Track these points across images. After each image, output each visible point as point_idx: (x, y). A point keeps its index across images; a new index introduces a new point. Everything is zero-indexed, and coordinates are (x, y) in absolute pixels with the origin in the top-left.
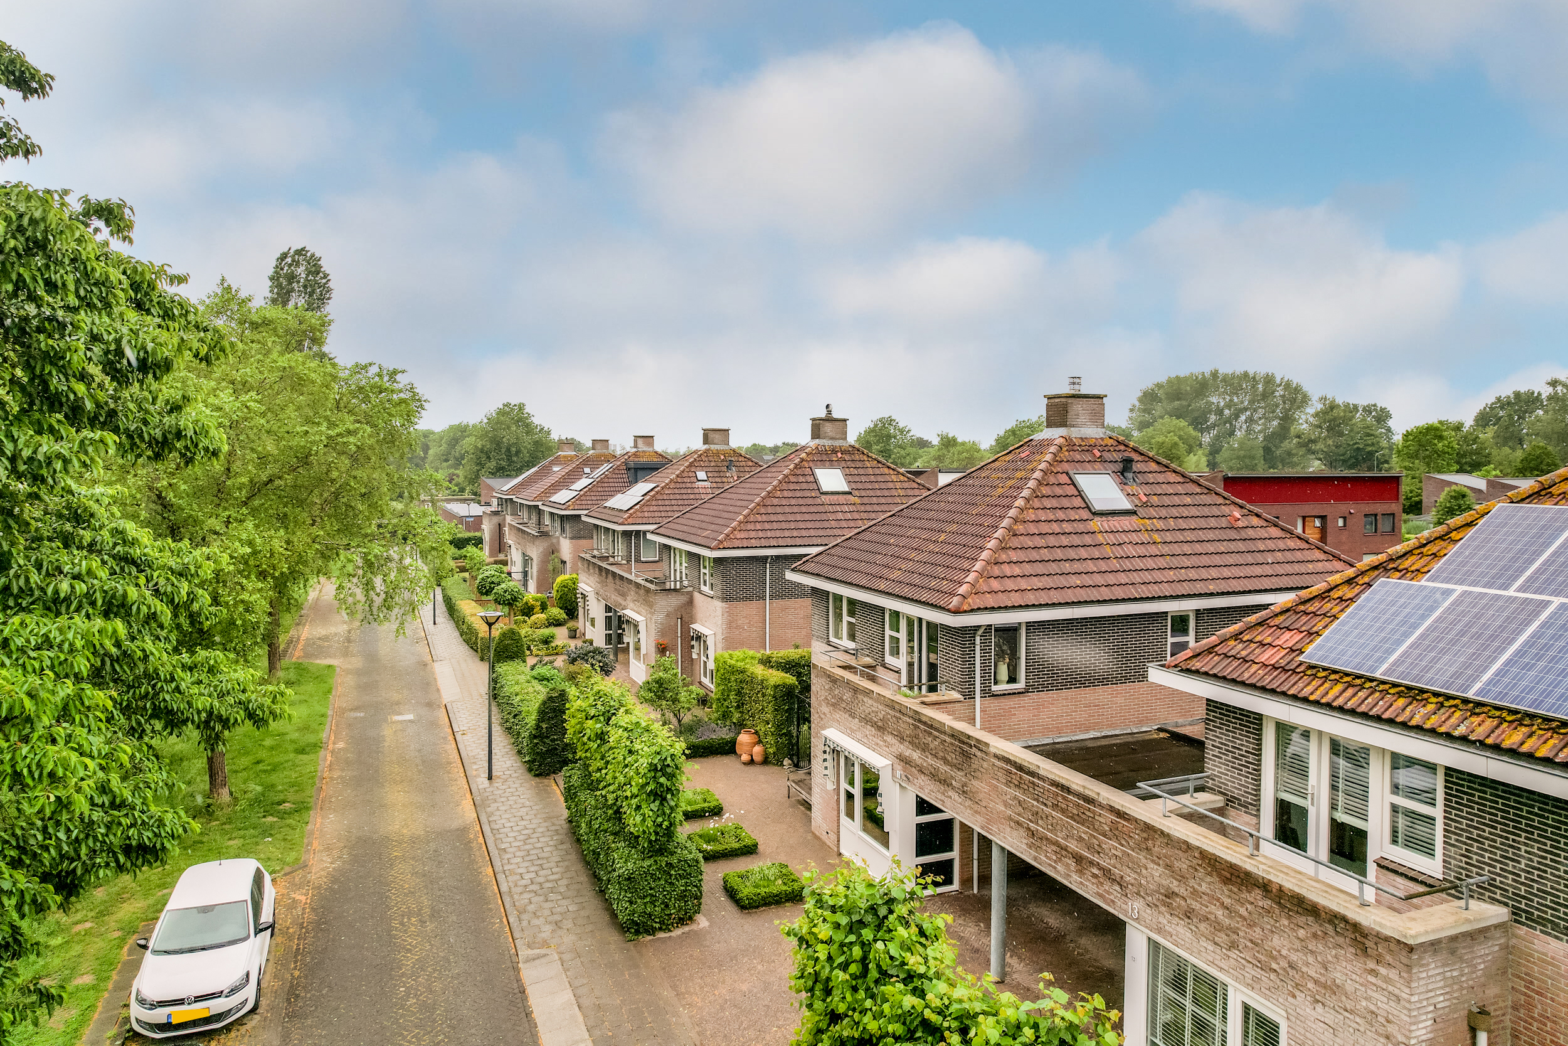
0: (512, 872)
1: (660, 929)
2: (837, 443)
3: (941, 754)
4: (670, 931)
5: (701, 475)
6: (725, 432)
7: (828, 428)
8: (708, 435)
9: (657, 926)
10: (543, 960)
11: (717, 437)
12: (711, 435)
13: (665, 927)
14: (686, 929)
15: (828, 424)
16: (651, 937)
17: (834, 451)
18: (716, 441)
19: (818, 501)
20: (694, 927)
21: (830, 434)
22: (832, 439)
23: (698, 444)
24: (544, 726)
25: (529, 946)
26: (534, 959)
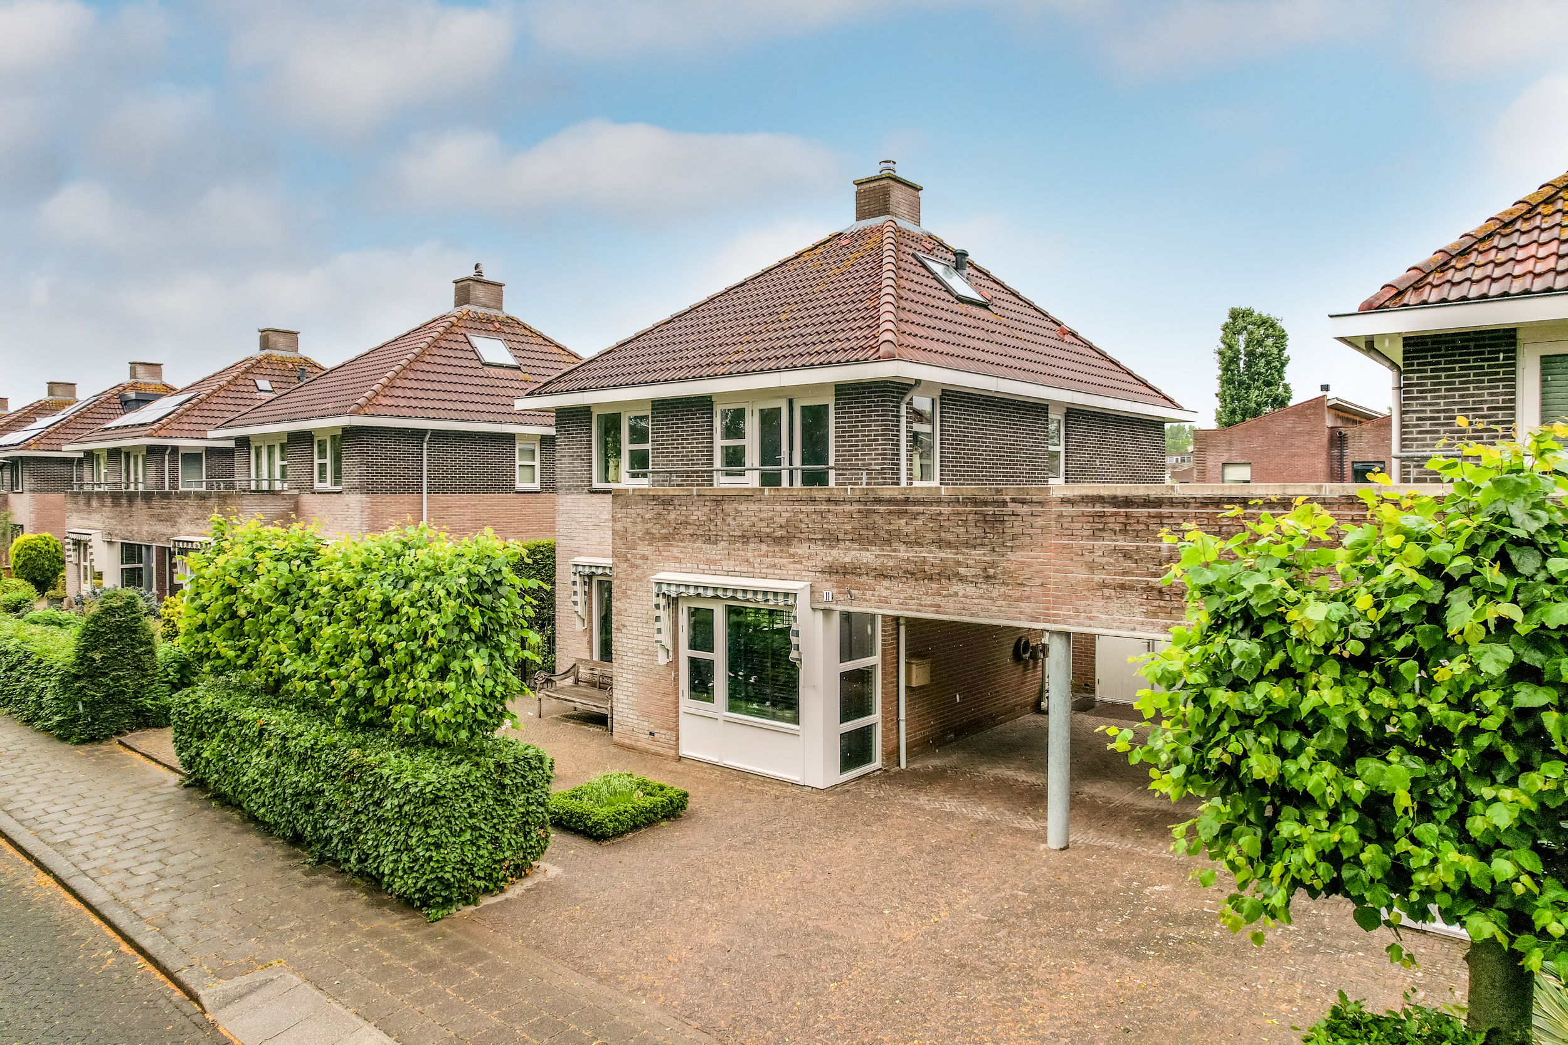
0: (102, 870)
1: (486, 891)
2: (493, 312)
3: (930, 536)
4: (502, 890)
5: (264, 384)
6: (292, 336)
7: (479, 292)
8: (266, 339)
9: (482, 883)
10: (266, 992)
11: (281, 340)
12: (273, 338)
13: (494, 885)
14: (528, 883)
15: (479, 287)
16: (472, 908)
17: (490, 321)
18: (280, 346)
19: (481, 373)
20: (538, 878)
21: (483, 300)
22: (485, 306)
23: (254, 350)
24: (97, 656)
25: (218, 975)
26: (241, 997)
